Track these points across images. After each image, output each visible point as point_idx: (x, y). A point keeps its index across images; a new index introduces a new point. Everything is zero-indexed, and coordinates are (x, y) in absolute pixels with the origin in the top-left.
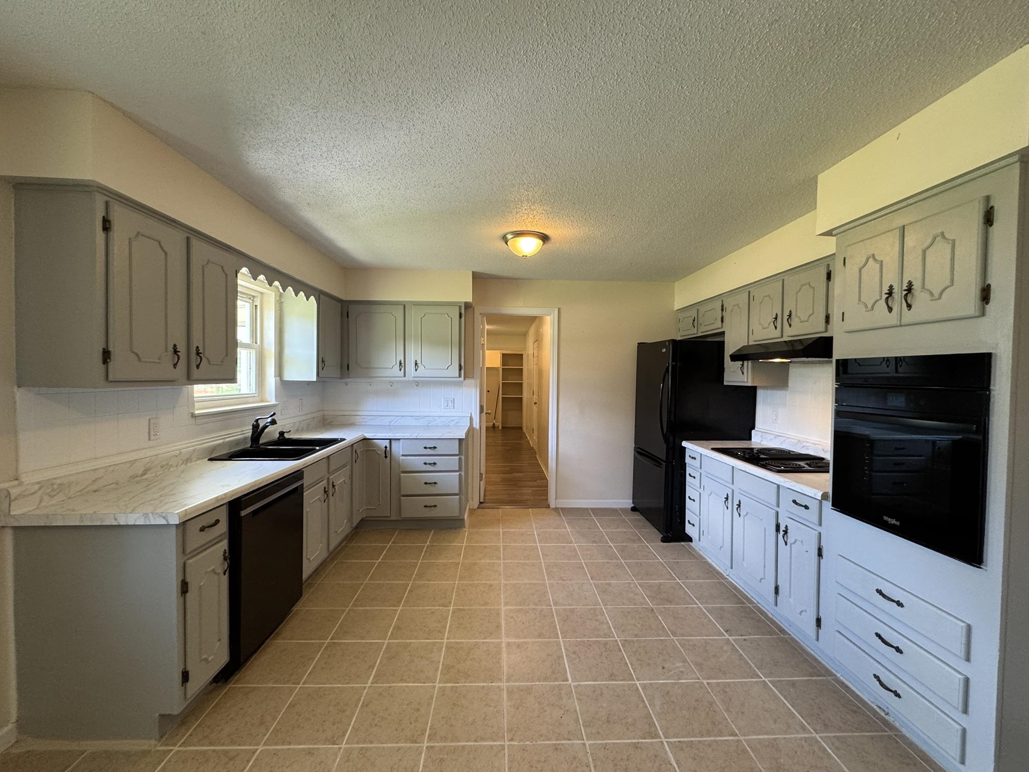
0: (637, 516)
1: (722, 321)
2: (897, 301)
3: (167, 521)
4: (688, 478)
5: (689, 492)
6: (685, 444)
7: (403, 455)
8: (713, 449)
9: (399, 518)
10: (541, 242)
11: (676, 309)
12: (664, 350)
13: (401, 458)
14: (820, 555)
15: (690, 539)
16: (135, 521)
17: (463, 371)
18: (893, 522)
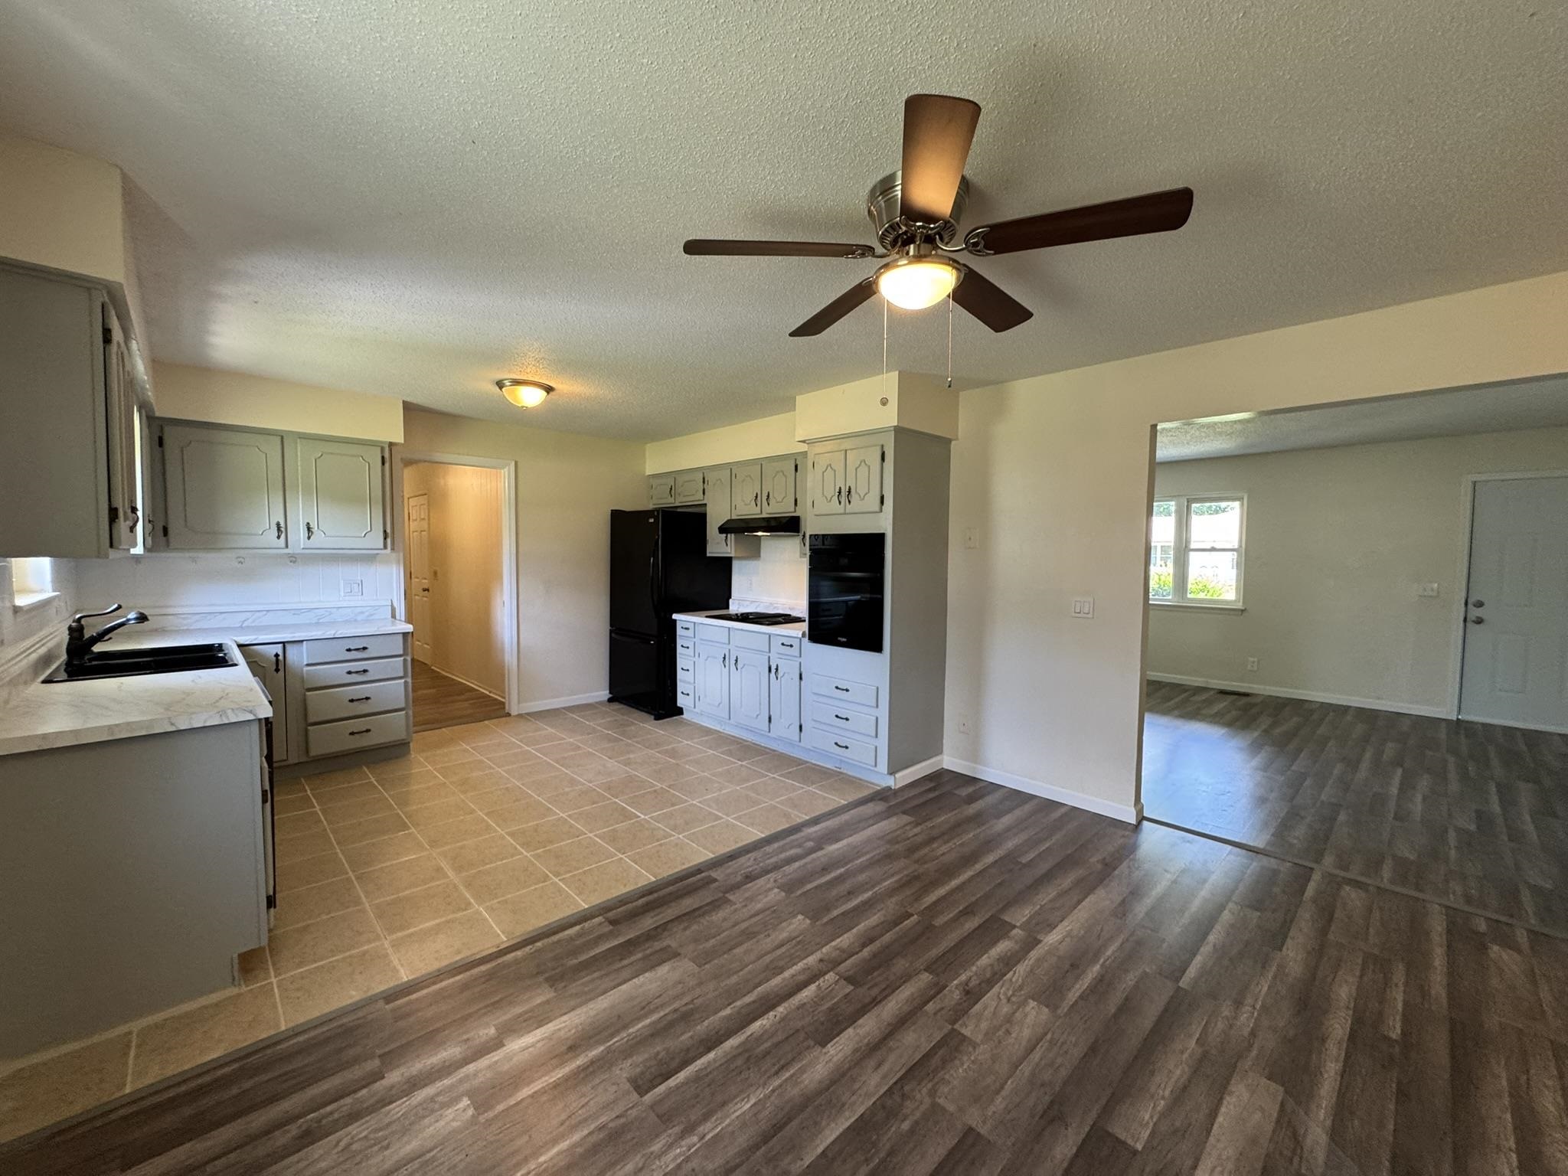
0: (616, 706)
1: (704, 493)
2: (843, 499)
3: (255, 715)
4: (679, 650)
5: (681, 663)
6: (675, 616)
7: (308, 665)
8: (707, 617)
9: (304, 759)
10: (545, 394)
11: (647, 473)
12: (652, 520)
13: (306, 669)
14: (801, 678)
15: (680, 711)
16: (205, 722)
17: (389, 541)
18: (844, 640)
